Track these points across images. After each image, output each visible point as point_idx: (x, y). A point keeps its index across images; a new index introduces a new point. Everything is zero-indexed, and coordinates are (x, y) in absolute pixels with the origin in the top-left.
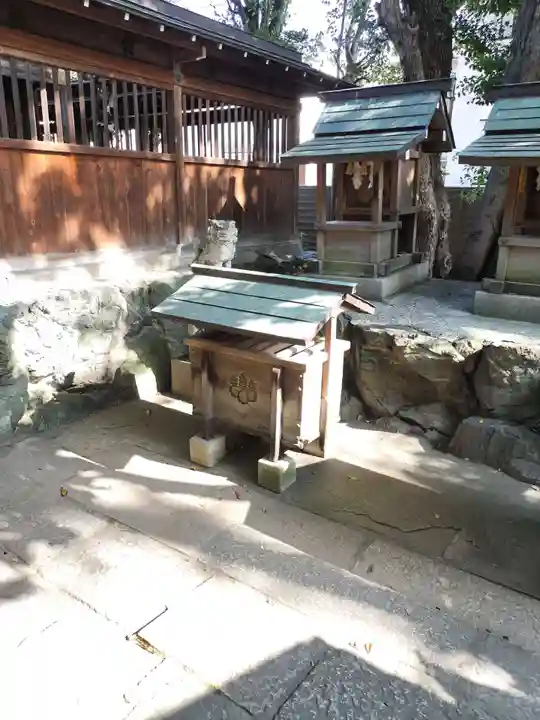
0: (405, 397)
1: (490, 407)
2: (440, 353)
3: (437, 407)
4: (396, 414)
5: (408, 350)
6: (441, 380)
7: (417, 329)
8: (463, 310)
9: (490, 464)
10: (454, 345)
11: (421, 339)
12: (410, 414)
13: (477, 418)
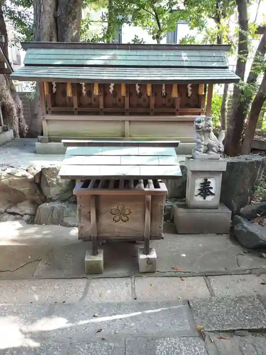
0: (9, 202)
1: (50, 197)
2: (20, 176)
3: (26, 203)
4: (5, 211)
5: (3, 177)
6: (25, 189)
7: (8, 165)
8: (30, 153)
9: (54, 224)
10: (27, 170)
11: (9, 170)
12: (13, 210)
13: (45, 204)
